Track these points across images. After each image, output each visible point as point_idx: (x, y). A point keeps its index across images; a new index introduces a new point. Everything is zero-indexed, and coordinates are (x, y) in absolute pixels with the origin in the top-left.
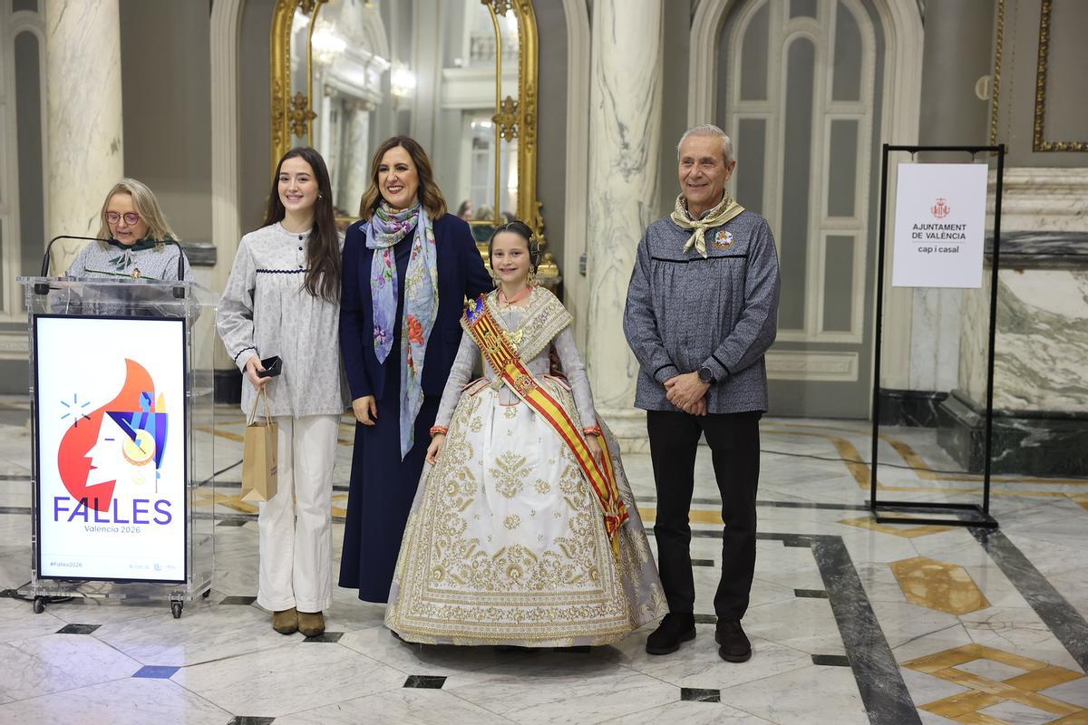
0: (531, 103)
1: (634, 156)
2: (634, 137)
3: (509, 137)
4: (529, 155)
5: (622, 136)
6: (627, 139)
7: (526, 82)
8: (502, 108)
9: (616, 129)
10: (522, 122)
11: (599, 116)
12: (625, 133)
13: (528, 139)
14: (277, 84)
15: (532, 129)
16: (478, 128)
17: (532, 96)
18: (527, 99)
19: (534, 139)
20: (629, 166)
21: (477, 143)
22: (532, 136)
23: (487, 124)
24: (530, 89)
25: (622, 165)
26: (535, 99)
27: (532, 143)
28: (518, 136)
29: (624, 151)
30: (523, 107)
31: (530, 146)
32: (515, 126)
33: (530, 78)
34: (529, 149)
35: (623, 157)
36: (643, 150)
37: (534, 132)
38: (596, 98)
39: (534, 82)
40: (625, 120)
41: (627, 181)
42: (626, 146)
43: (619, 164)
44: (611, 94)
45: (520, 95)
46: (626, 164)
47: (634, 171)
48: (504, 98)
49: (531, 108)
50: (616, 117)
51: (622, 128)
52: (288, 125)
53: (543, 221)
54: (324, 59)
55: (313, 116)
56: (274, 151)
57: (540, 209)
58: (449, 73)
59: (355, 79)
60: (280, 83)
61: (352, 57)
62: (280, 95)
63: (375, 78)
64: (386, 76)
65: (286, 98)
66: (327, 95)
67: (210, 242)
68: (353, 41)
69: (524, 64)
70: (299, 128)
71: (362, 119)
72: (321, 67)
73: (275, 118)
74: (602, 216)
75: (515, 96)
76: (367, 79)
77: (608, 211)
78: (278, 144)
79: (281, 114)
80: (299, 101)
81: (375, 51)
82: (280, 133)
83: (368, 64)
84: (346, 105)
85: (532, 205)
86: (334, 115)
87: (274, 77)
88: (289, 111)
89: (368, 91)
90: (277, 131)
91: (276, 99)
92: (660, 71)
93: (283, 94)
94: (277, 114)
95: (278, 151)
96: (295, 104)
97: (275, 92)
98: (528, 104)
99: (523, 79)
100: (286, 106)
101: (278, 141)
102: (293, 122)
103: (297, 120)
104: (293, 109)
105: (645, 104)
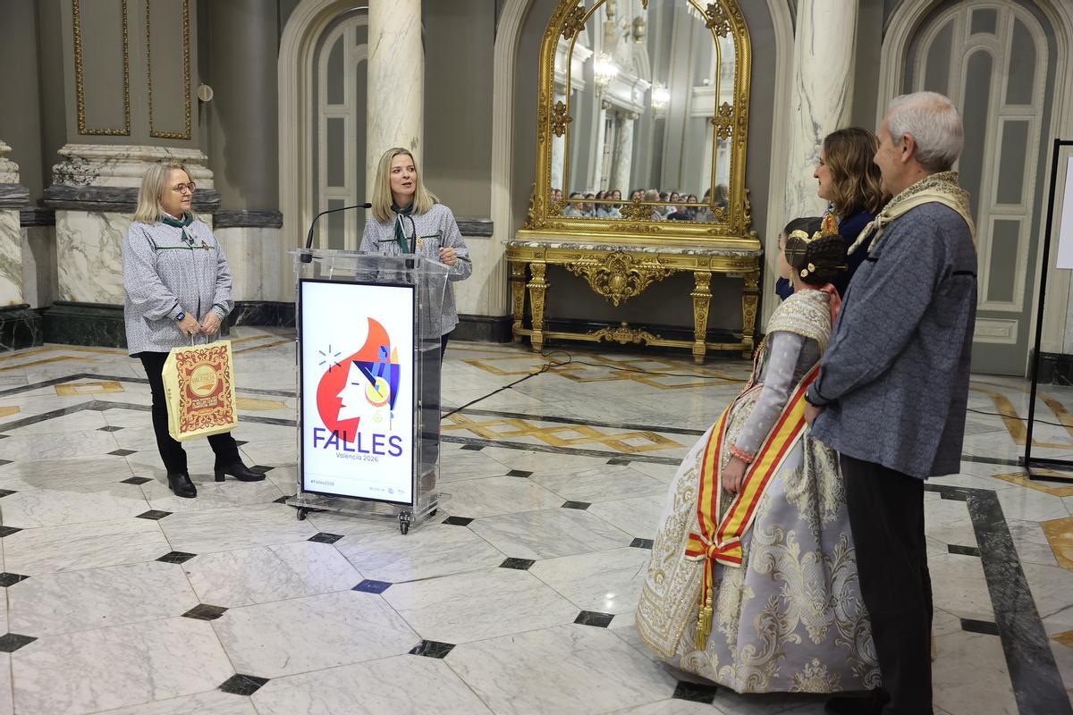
0: (743, 108)
3: (725, 136)
4: (740, 150)
5: (816, 134)
7: (740, 91)
8: (719, 112)
9: (810, 127)
10: (736, 123)
11: (796, 117)
12: (818, 131)
13: (740, 137)
14: (542, 95)
15: (744, 129)
17: (745, 102)
18: (741, 105)
19: (745, 137)
22: (743, 135)
24: (743, 96)
26: (747, 104)
27: (743, 141)
28: (732, 135)
30: (737, 110)
31: (741, 143)
32: (730, 127)
33: (744, 87)
34: (741, 146)
37: (746, 132)
38: (795, 103)
39: (747, 90)
40: (819, 120)
43: (812, 158)
44: (808, 99)
45: (735, 101)
48: (721, 104)
49: (743, 111)
50: (812, 118)
51: (816, 126)
52: (550, 127)
53: (750, 205)
54: (603, 81)
55: (569, 120)
56: (539, 148)
57: (748, 194)
58: (698, 90)
59: (625, 95)
60: (545, 94)
61: (623, 79)
62: (545, 103)
63: (639, 95)
64: (648, 94)
65: (549, 106)
66: (603, 108)
67: (489, 217)
68: (624, 68)
69: (738, 76)
70: (559, 129)
71: (629, 125)
72: (600, 87)
73: (540, 122)
74: (796, 201)
75: (731, 103)
76: (634, 96)
77: (801, 197)
78: (542, 142)
79: (545, 119)
80: (559, 108)
81: (640, 75)
82: (544, 134)
83: (634, 84)
84: (618, 115)
85: (741, 192)
86: (608, 123)
87: (541, 90)
88: (552, 116)
89: (634, 104)
90: (541, 132)
91: (542, 106)
92: (852, 78)
93: (547, 102)
94: (542, 119)
95: (543, 146)
96: (556, 110)
97: (541, 101)
98: (741, 109)
99: (737, 88)
100: (549, 111)
101: (541, 140)
102: (554, 125)
103: (557, 124)
104: (554, 114)
105: (837, 106)
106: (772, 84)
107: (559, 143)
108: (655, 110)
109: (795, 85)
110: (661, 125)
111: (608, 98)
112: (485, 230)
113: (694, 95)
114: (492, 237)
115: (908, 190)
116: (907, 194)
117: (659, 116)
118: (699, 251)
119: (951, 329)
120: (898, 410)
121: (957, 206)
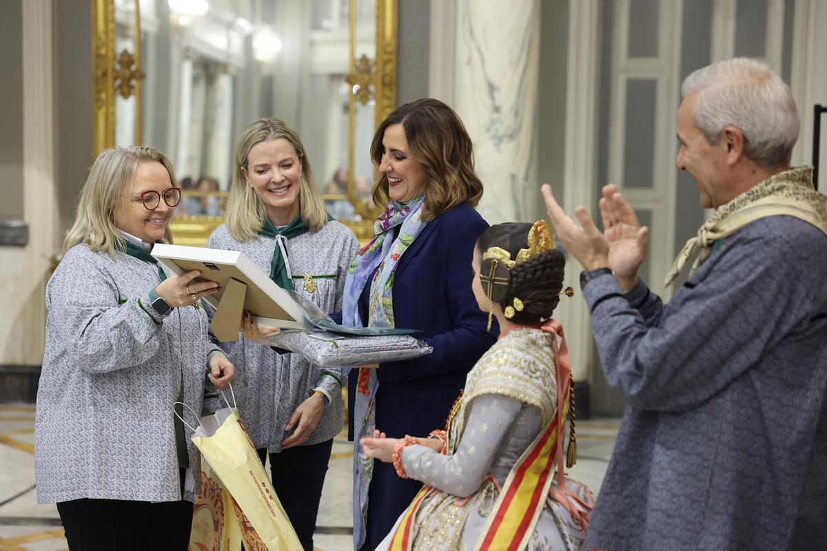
0: (389, 61)
1: (507, 121)
2: (507, 98)
3: (365, 101)
5: (493, 98)
6: (498, 102)
7: (383, 37)
8: (357, 68)
9: (484, 89)
10: (379, 83)
11: (464, 75)
12: (496, 94)
13: (386, 102)
14: (99, 39)
15: (391, 90)
17: (389, 53)
18: (386, 57)
19: (393, 102)
20: (500, 133)
22: (389, 98)
24: (388, 45)
25: (492, 131)
26: (393, 57)
27: (389, 106)
28: (375, 98)
29: (495, 116)
30: (380, 65)
32: (372, 87)
33: (389, 31)
35: (493, 122)
36: (516, 114)
37: (393, 95)
38: (462, 53)
39: (392, 36)
40: (496, 79)
41: (498, 150)
42: (497, 109)
43: (488, 130)
44: (479, 49)
45: (378, 54)
46: (496, 131)
47: (505, 140)
48: (358, 55)
49: (390, 67)
50: (486, 77)
51: (492, 88)
52: (113, 85)
54: (184, 22)
55: (141, 76)
56: (97, 116)
58: (318, 36)
59: (217, 42)
60: (103, 37)
61: (213, 20)
62: (103, 51)
63: (238, 42)
64: (248, 41)
65: (110, 55)
66: (188, 58)
67: (20, 216)
69: (380, 17)
70: (125, 89)
71: (224, 83)
73: (97, 79)
75: (371, 54)
76: (229, 43)
78: (100, 108)
79: (105, 74)
80: (125, 59)
81: (238, 12)
82: (103, 96)
83: (230, 26)
84: (208, 69)
87: (96, 32)
88: (114, 70)
89: (230, 55)
90: (99, 92)
91: (99, 56)
92: (537, 22)
93: (107, 50)
94: (100, 73)
95: (101, 115)
96: (121, 62)
97: (98, 48)
98: (386, 62)
99: (380, 34)
100: (110, 64)
101: (99, 104)
102: (118, 82)
103: (123, 81)
104: (118, 67)
105: (519, 59)
106: (426, 29)
107: (126, 109)
108: (260, 65)
109: (462, 31)
110: (269, 85)
111: (194, 45)
112: (17, 237)
113: (312, 44)
114: (28, 248)
115: (744, 195)
116: (744, 201)
117: (265, 72)
119: (803, 391)
120: (730, 503)
121: (816, 218)
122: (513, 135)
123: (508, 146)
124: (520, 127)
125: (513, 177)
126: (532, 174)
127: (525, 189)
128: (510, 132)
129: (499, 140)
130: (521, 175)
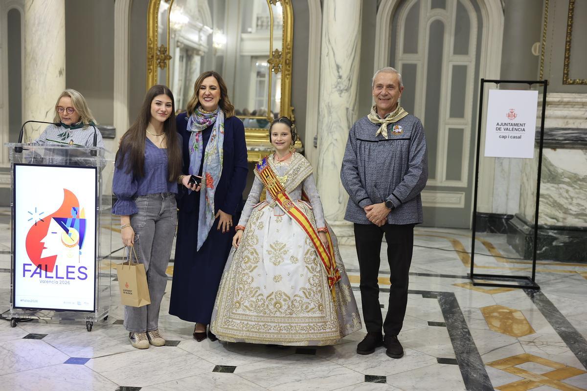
0: (289, 53)
1: (345, 83)
2: (345, 72)
3: (277, 71)
4: (287, 81)
5: (338, 72)
6: (341, 74)
7: (286, 41)
8: (273, 55)
9: (335, 68)
10: (284, 63)
11: (325, 61)
12: (340, 70)
13: (287, 72)
14: (150, 39)
15: (289, 67)
16: (260, 66)
17: (290, 49)
18: (287, 51)
19: (291, 72)
20: (342, 89)
21: (259, 74)
22: (289, 71)
23: (265, 64)
24: (288, 45)
25: (338, 88)
26: (291, 51)
27: (289, 75)
28: (282, 71)
29: (339, 80)
30: (284, 54)
31: (288, 76)
32: (280, 65)
33: (289, 39)
34: (287, 78)
35: (338, 84)
36: (349, 80)
37: (290, 69)
38: (324, 52)
39: (291, 41)
40: (340, 63)
41: (341, 96)
42: (340, 77)
43: (336, 87)
44: (332, 49)
45: (283, 48)
46: (340, 87)
47: (344, 91)
48: (274, 50)
49: (289, 55)
50: (335, 62)
51: (338, 67)
52: (156, 62)
53: (294, 118)
54: (177, 27)
55: (171, 58)
56: (148, 77)
57: (293, 111)
58: (245, 36)
59: (193, 38)
60: (152, 39)
61: (192, 26)
62: (152, 46)
63: (204, 38)
64: (210, 37)
65: (155, 48)
66: (178, 46)
67: (112, 124)
68: (193, 17)
69: (285, 31)
70: (162, 64)
71: (197, 60)
72: (175, 31)
73: (149, 59)
74: (326, 115)
75: (280, 49)
76: (200, 39)
77: (330, 113)
78: (150, 73)
79: (153, 57)
80: (162, 49)
81: (204, 23)
82: (151, 67)
83: (200, 30)
84: (188, 52)
85: (288, 108)
86: (181, 58)
87: (149, 36)
88: (157, 55)
89: (200, 45)
90: (150, 65)
91: (150, 48)
92: (360, 37)
93: (154, 45)
94: (150, 56)
95: (150, 76)
96: (160, 51)
97: (149, 44)
98: (287, 54)
99: (284, 39)
100: (155, 52)
101: (150, 71)
102: (159, 61)
103: (161, 60)
104: (159, 54)
105: (351, 54)
106: (307, 37)
108: (216, 50)
109: (325, 40)
110: (221, 60)
111: (181, 39)
112: (110, 134)
114: (115, 139)
117: (219, 54)
118: (262, 148)
122: (347, 90)
123: (345, 95)
124: (351, 85)
125: (347, 109)
126: (356, 107)
127: (352, 114)
128: (346, 88)
129: (341, 91)
130: (351, 108)
